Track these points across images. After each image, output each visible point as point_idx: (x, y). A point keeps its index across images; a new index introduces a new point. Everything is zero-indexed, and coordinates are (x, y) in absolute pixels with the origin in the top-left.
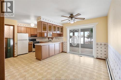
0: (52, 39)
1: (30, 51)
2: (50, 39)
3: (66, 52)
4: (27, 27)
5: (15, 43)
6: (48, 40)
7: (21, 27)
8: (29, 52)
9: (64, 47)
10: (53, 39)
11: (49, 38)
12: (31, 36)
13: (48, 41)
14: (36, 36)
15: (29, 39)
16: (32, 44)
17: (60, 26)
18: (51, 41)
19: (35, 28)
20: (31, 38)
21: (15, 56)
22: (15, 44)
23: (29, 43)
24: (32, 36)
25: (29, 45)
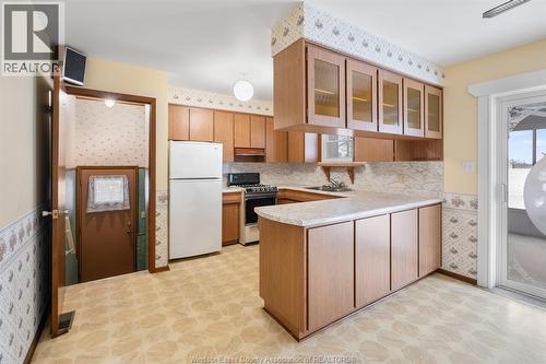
0: (352, 178)
1: (231, 238)
2: (339, 177)
3: (473, 283)
4: (215, 111)
5: (158, 195)
6: (327, 184)
7: (190, 108)
8: (225, 244)
9: (446, 234)
10: (357, 176)
11: (327, 169)
12: (238, 158)
13: (325, 188)
14: (259, 158)
15: (224, 175)
16: (239, 204)
17: (425, 84)
18: (341, 187)
19: (257, 112)
20: (237, 168)
21: (159, 264)
22: (158, 203)
23: (224, 194)
24: (239, 155)
25: (227, 208)
